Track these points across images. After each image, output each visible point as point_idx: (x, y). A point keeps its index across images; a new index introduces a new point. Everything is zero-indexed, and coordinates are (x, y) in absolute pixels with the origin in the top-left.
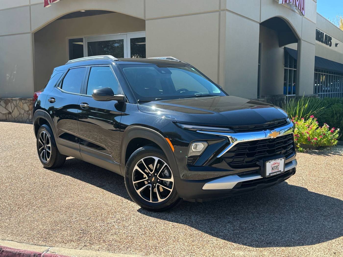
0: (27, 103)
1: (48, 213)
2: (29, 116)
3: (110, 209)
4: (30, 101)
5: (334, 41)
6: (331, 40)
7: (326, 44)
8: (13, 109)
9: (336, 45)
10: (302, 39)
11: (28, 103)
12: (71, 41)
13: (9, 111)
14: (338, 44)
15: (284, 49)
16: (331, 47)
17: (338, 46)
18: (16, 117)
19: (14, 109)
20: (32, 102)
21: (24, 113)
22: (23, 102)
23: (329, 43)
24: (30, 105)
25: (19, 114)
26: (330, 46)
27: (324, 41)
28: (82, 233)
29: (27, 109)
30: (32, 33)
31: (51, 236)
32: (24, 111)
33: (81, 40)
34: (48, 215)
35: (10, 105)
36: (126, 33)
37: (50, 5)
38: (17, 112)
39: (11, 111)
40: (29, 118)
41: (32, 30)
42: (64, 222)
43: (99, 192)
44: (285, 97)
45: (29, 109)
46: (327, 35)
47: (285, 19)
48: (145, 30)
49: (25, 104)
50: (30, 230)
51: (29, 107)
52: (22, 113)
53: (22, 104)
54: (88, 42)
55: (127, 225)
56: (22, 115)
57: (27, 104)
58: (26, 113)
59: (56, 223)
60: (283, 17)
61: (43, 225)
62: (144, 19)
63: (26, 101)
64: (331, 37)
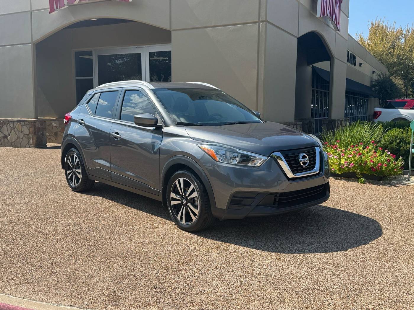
0: (26, 125)
1: (102, 265)
2: (29, 141)
3: (178, 259)
4: (30, 123)
5: (358, 60)
6: (356, 59)
7: (351, 64)
8: (9, 132)
9: (360, 64)
10: (335, 57)
11: (28, 125)
12: (78, 54)
13: (5, 135)
14: (362, 63)
15: (312, 68)
16: (355, 67)
17: (362, 65)
18: (13, 142)
19: (11, 132)
20: (33, 124)
21: (23, 138)
22: (22, 125)
23: (354, 62)
24: (30, 127)
25: (17, 138)
26: (355, 65)
27: (349, 60)
28: (158, 293)
29: (27, 132)
30: (34, 44)
31: (120, 297)
32: (23, 135)
33: (90, 53)
34: (103, 268)
35: (6, 127)
36: (144, 46)
37: (56, 12)
38: (15, 136)
39: (7, 134)
40: (29, 143)
41: (33, 41)
42: (129, 277)
43: (154, 235)
44: (313, 120)
45: (30, 133)
46: (352, 53)
47: (320, 35)
48: (171, 43)
49: (24, 126)
50: (89, 290)
51: (29, 130)
52: (20, 137)
53: (20, 127)
54: (98, 56)
55: (210, 280)
56: (21, 139)
57: (27, 127)
58: (25, 137)
59: (119, 279)
60: (318, 32)
61: (103, 282)
62: (170, 30)
63: (25, 123)
64: (355, 55)
